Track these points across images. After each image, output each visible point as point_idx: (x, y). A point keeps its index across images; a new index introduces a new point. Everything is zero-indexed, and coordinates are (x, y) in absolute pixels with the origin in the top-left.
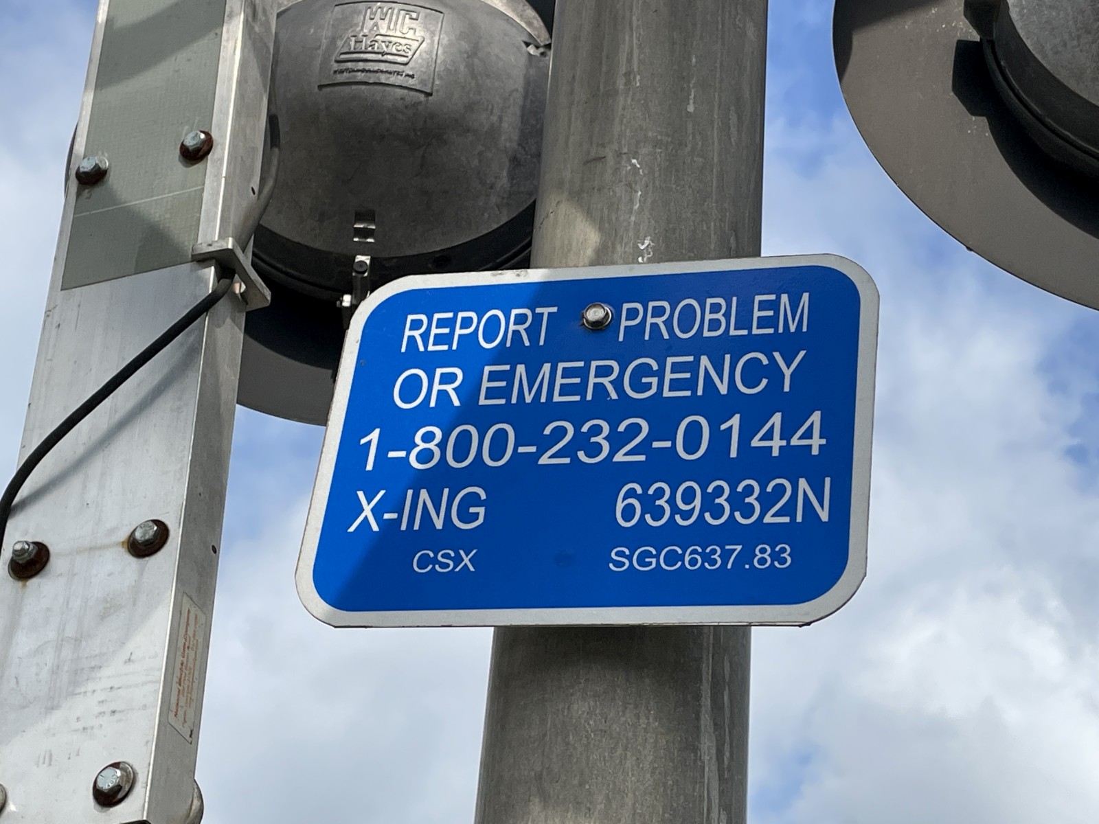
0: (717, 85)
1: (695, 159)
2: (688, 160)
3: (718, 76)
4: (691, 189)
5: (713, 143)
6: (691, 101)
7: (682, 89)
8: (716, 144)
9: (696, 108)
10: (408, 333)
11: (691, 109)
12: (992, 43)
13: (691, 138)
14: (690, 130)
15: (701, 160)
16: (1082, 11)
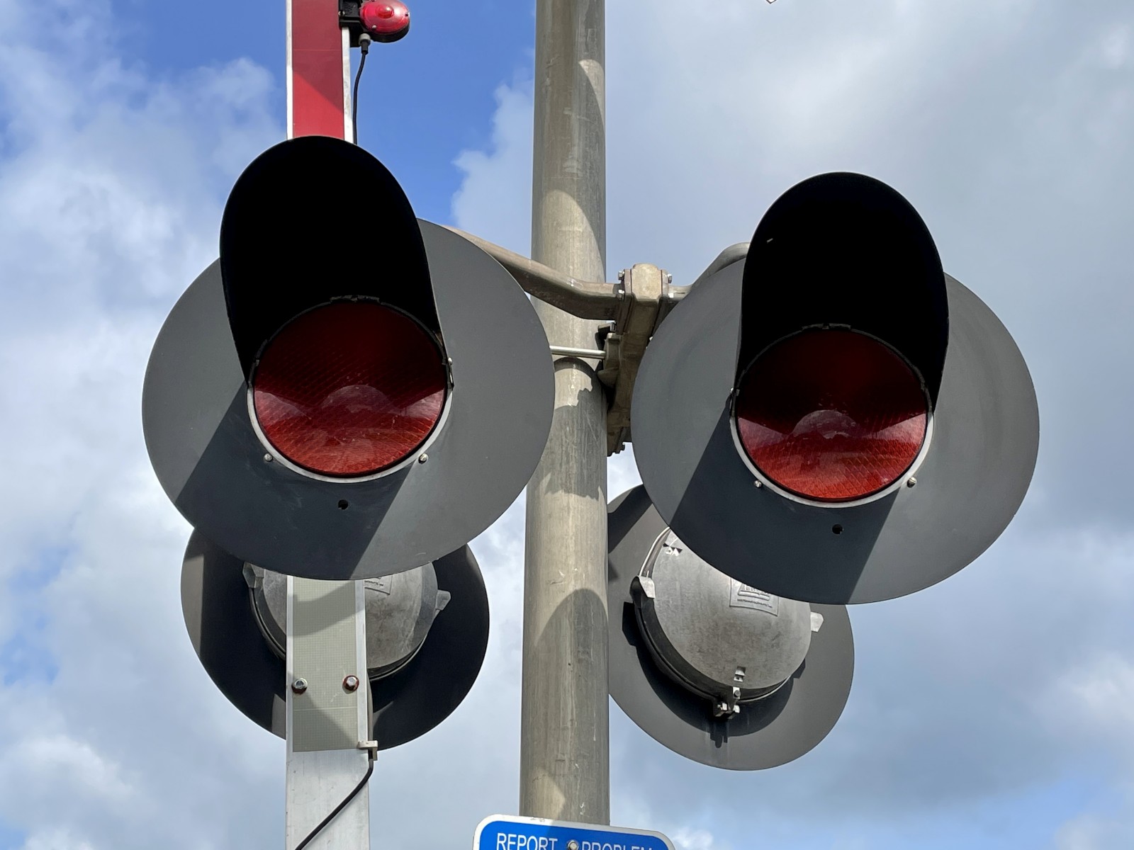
10: (499, 842)
11: (595, 739)
12: (640, 609)
13: (595, 753)
16: (686, 619)
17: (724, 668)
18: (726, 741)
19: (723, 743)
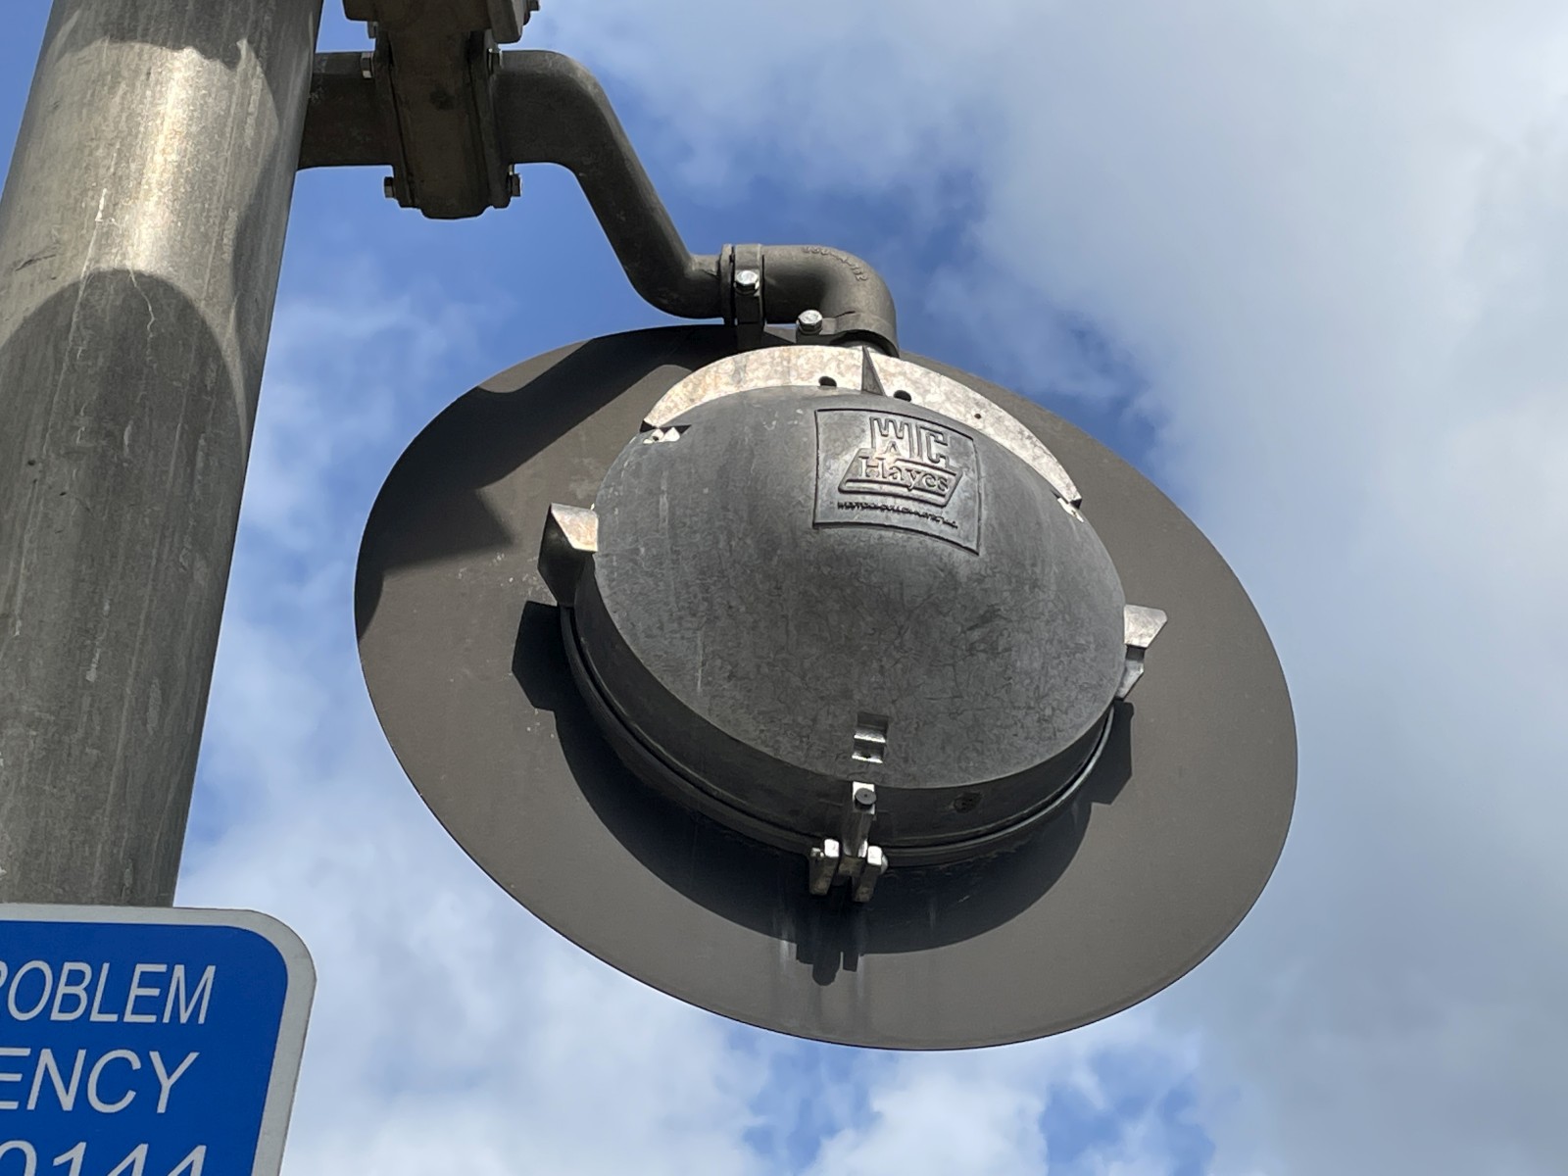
0: (138, 645)
1: (87, 750)
2: (75, 752)
3: (140, 632)
4: (74, 796)
5: (118, 729)
6: (94, 666)
7: (83, 647)
8: (123, 730)
9: (99, 677)
11: (91, 676)
12: (571, 610)
13: (85, 719)
14: (86, 707)
15: (95, 752)
16: (687, 585)
17: (814, 720)
18: (851, 965)
19: (841, 972)
